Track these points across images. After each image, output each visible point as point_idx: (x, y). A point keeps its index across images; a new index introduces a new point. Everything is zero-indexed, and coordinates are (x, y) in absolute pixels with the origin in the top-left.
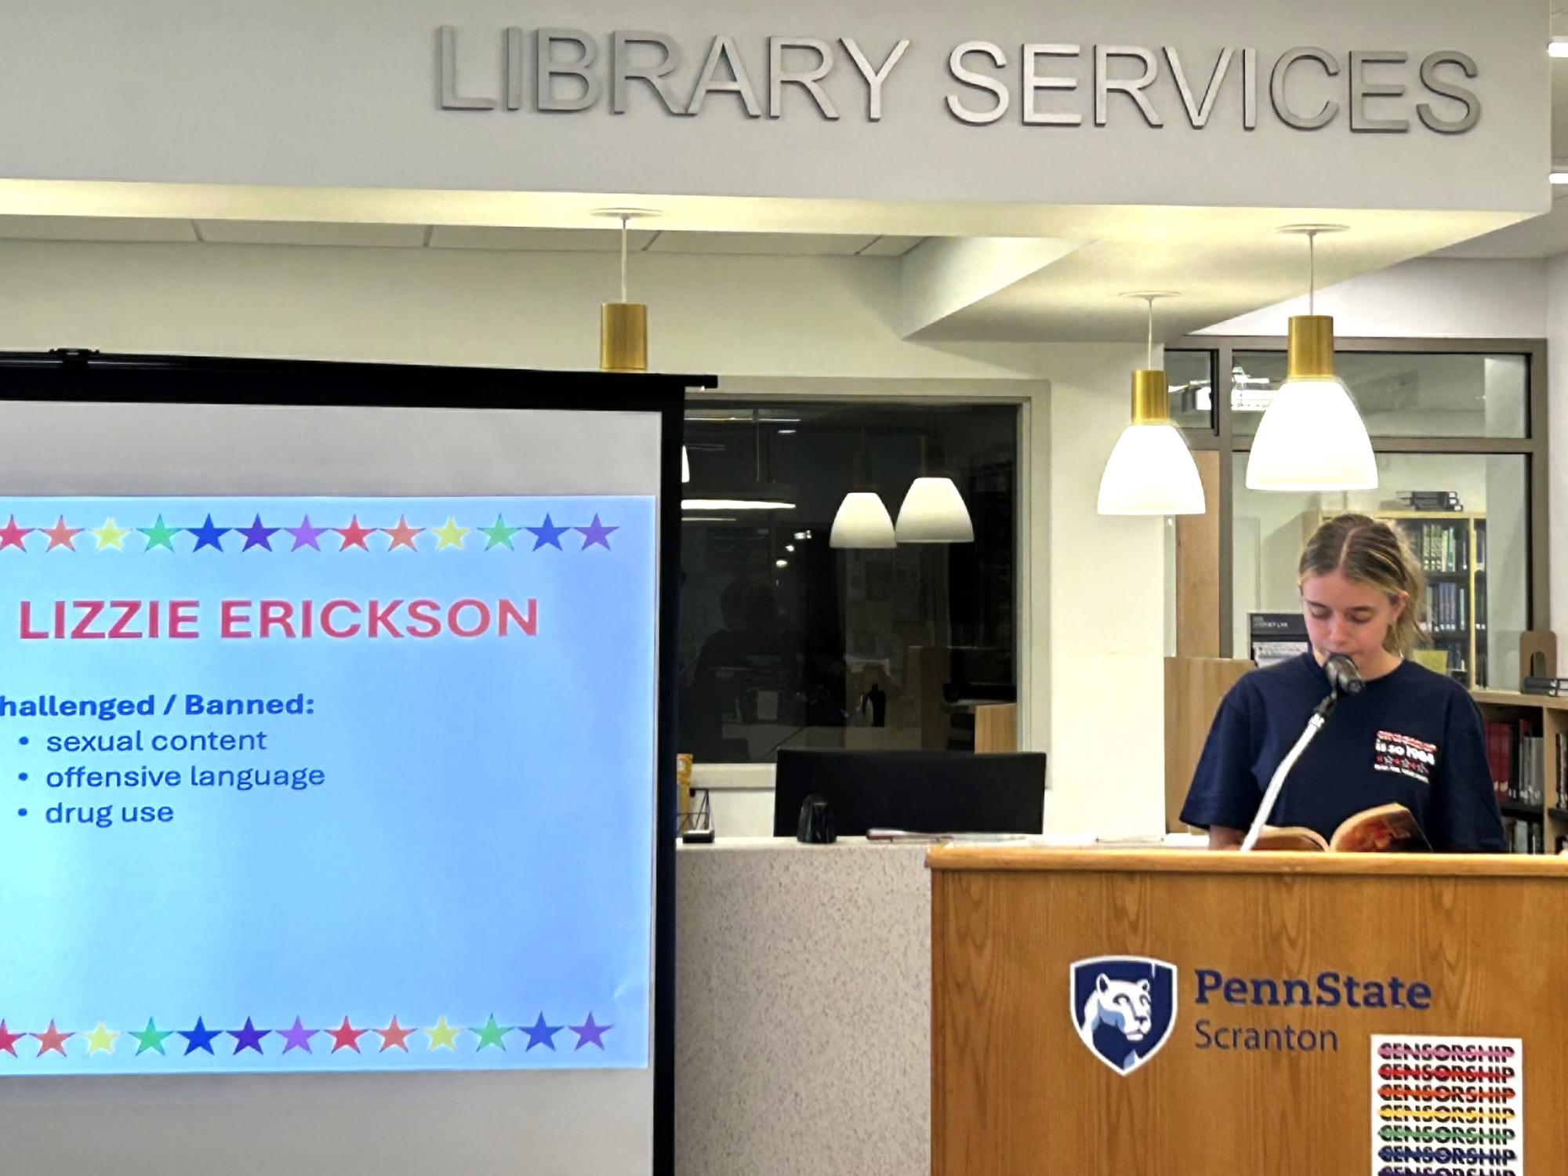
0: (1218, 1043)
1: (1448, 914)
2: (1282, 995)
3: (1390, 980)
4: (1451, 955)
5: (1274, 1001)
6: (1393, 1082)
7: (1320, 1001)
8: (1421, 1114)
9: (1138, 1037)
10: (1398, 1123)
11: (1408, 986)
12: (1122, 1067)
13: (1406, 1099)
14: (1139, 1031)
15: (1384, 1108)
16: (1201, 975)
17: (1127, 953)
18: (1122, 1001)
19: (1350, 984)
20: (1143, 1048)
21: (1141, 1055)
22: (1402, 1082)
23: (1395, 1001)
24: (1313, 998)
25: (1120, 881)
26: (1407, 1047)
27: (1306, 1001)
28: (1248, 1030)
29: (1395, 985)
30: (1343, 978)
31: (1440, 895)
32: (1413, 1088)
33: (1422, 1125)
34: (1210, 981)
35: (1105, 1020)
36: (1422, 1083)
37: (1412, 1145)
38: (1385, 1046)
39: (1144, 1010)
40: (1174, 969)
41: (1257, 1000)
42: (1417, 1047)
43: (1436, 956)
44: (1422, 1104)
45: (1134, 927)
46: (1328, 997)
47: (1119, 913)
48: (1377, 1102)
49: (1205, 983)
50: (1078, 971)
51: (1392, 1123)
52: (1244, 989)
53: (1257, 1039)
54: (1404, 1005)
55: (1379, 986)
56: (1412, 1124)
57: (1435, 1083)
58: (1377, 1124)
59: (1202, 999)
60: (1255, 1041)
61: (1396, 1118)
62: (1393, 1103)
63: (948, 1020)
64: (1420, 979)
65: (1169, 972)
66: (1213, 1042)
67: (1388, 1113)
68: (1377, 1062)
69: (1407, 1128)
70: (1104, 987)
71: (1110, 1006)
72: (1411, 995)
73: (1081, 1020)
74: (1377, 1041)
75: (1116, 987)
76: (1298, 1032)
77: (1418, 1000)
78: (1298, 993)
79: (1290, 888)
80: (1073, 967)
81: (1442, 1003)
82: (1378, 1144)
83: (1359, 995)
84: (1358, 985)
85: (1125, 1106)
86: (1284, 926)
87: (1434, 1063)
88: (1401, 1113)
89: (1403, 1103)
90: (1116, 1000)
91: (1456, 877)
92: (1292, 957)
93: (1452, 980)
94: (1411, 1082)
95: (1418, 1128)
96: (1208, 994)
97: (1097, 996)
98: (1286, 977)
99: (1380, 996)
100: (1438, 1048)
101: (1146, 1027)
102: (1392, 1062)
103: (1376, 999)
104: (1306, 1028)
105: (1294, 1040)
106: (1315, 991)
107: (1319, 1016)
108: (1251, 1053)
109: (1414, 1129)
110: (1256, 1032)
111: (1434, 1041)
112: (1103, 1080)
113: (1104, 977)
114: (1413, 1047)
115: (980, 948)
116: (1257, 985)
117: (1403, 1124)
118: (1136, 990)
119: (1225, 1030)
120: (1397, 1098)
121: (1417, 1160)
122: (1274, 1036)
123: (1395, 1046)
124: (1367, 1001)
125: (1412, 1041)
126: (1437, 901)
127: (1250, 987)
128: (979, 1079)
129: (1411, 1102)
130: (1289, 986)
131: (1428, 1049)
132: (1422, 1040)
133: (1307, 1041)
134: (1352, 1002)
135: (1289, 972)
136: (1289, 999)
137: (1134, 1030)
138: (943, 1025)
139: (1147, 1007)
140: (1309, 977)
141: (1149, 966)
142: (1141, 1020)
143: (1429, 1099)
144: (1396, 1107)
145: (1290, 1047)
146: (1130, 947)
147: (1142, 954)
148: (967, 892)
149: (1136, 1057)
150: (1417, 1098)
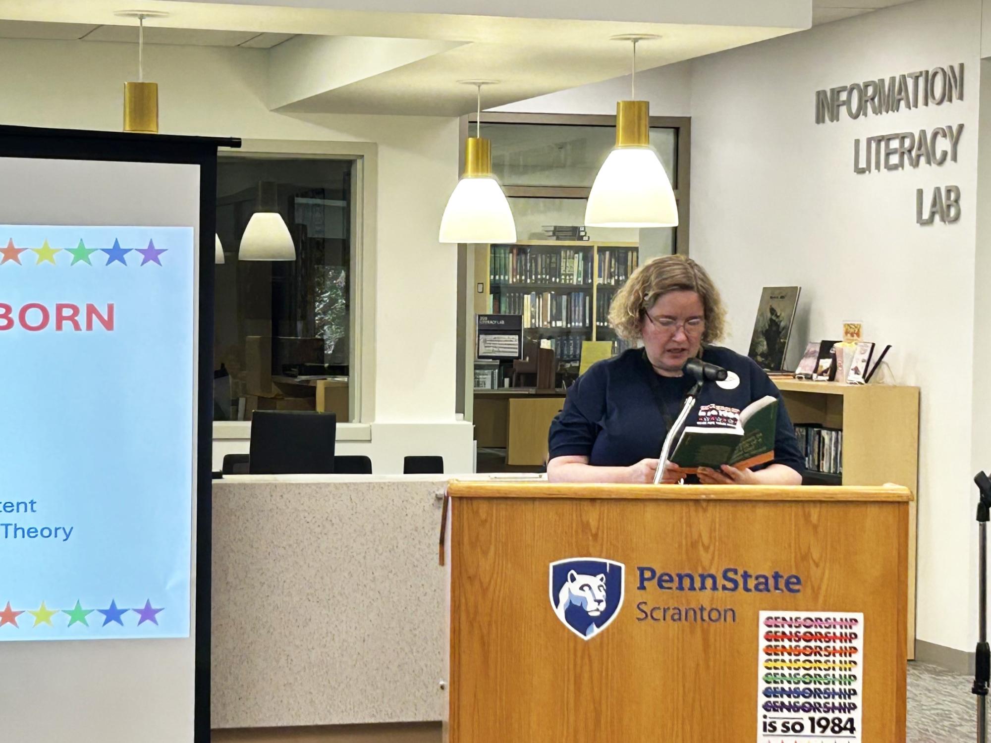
0: (652, 617)
1: (815, 527)
2: (697, 584)
3: (773, 573)
4: (816, 555)
5: (692, 588)
6: (773, 643)
7: (724, 588)
8: (793, 665)
9: (597, 614)
10: (776, 671)
11: (785, 578)
12: (585, 635)
13: (783, 654)
14: (598, 610)
15: (768, 661)
16: (642, 570)
17: (590, 556)
18: (586, 588)
19: (746, 576)
20: (600, 621)
21: (598, 626)
22: (780, 643)
23: (777, 588)
24: (719, 586)
25: (586, 506)
26: (784, 619)
27: (714, 588)
28: (675, 609)
29: (777, 576)
30: (741, 572)
31: (809, 515)
32: (787, 647)
33: (793, 672)
34: (647, 574)
35: (574, 603)
36: (794, 644)
37: (786, 686)
38: (768, 618)
39: (601, 595)
40: (623, 566)
41: (681, 588)
42: (791, 619)
43: (805, 557)
44: (793, 658)
45: (595, 536)
46: (730, 585)
47: (585, 526)
48: (762, 657)
49: (644, 576)
50: (554, 567)
51: (773, 671)
52: (671, 580)
53: (680, 614)
54: (782, 590)
55: (766, 578)
56: (786, 672)
57: (802, 644)
58: (762, 672)
59: (642, 587)
60: (678, 616)
61: (776, 668)
62: (773, 657)
63: (463, 600)
64: (794, 573)
65: (620, 568)
66: (649, 617)
67: (771, 664)
68: (763, 630)
69: (783, 675)
70: (573, 579)
71: (577, 592)
72: (788, 583)
73: (557, 602)
74: (764, 615)
75: (582, 579)
76: (708, 609)
77: (791, 586)
78: (709, 582)
79: (705, 510)
80: (551, 565)
81: (809, 591)
82: (762, 686)
83: (751, 583)
84: (750, 576)
85: (586, 660)
86: (700, 536)
87: (803, 630)
88: (779, 665)
89: (780, 657)
90: (581, 588)
91: (821, 502)
92: (705, 557)
93: (815, 572)
94: (787, 643)
95: (790, 675)
96: (646, 583)
97: (568, 585)
98: (700, 572)
99: (766, 583)
100: (805, 620)
101: (603, 606)
102: (773, 629)
103: (763, 585)
104: (714, 607)
105: (706, 617)
106: (721, 582)
107: (723, 599)
108: (676, 624)
109: (787, 675)
110: (680, 610)
111: (803, 615)
112: (572, 645)
113: (573, 572)
114: (788, 619)
115: (485, 553)
116: (681, 577)
117: (780, 672)
118: (596, 581)
119: (659, 608)
120: (776, 654)
121: (789, 696)
122: (692, 612)
123: (776, 618)
124: (756, 588)
125: (788, 615)
126: (807, 517)
127: (676, 579)
128: (484, 644)
129: (786, 657)
130: (703, 578)
131: (798, 620)
132: (794, 614)
133: (714, 615)
134: (747, 589)
135: (704, 568)
136: (703, 587)
137: (593, 609)
138: (459, 606)
139: (604, 593)
140: (718, 570)
141: (605, 564)
142: (599, 602)
143: (798, 655)
144: (776, 661)
145: (703, 620)
146: (591, 550)
147: (600, 557)
148: (476, 513)
149: (594, 626)
150: (790, 654)
